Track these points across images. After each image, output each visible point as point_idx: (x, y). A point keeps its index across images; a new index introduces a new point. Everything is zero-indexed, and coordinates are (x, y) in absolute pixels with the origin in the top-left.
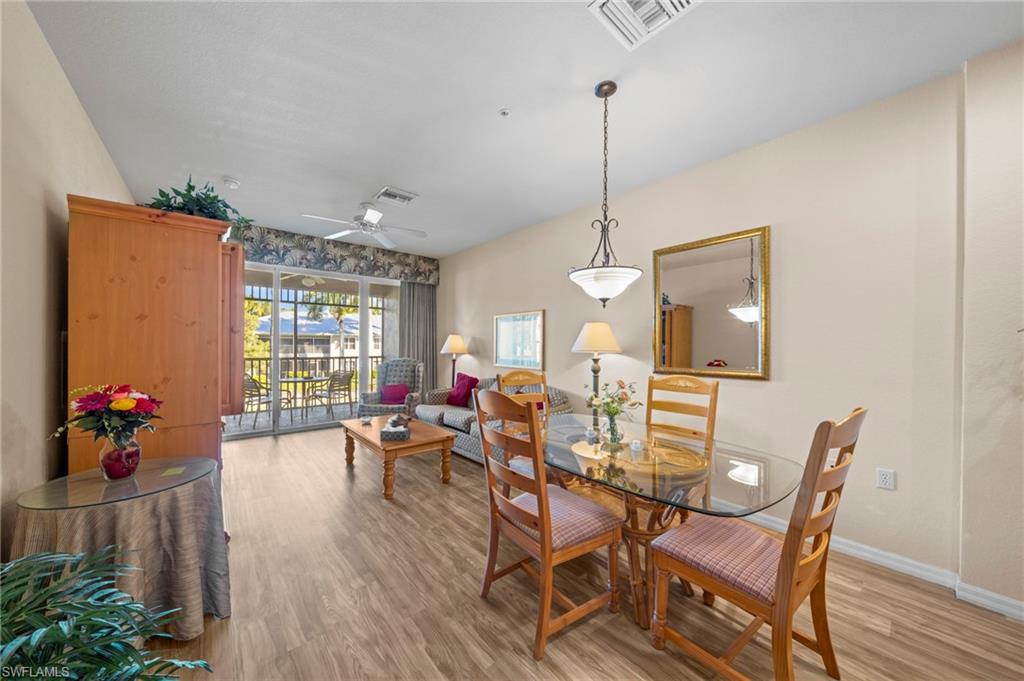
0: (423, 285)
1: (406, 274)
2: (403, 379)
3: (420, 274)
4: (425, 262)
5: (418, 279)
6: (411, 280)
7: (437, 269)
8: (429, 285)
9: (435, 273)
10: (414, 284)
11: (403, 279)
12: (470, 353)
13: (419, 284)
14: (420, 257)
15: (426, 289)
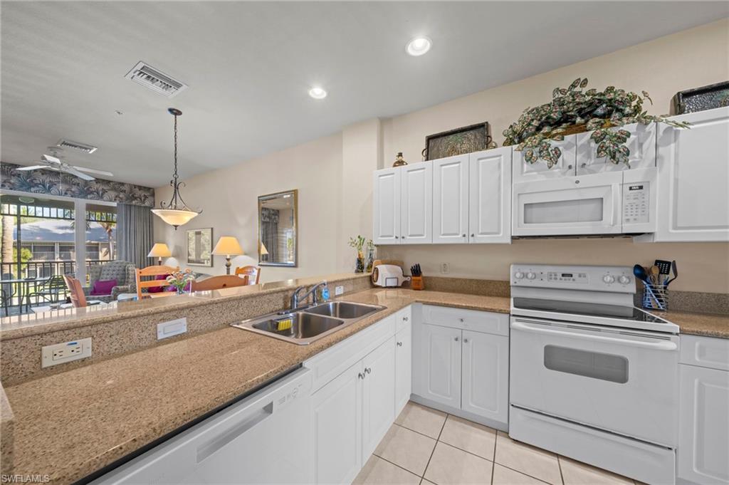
0: (140, 207)
1: (121, 199)
2: (115, 276)
3: (136, 198)
4: (140, 190)
5: (134, 202)
6: (127, 202)
7: (153, 195)
8: (145, 207)
9: (151, 198)
10: (131, 206)
11: (118, 202)
12: (173, 256)
13: (135, 206)
14: (135, 186)
15: (142, 209)
